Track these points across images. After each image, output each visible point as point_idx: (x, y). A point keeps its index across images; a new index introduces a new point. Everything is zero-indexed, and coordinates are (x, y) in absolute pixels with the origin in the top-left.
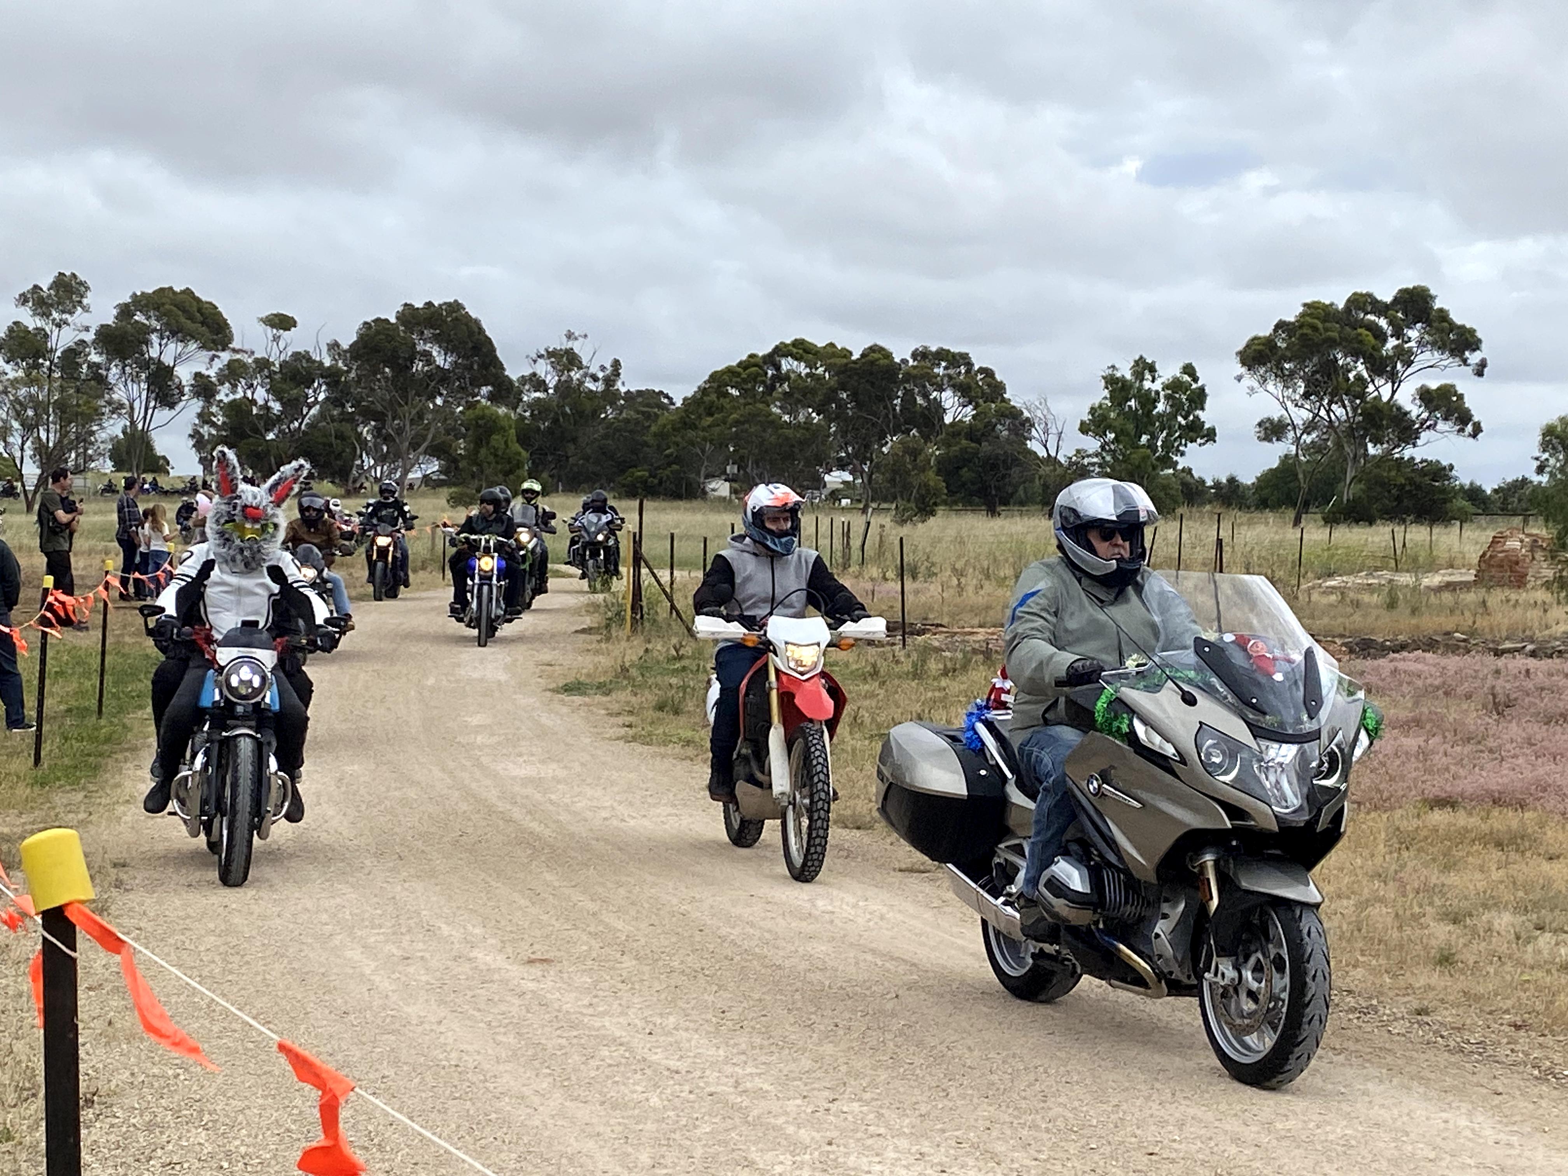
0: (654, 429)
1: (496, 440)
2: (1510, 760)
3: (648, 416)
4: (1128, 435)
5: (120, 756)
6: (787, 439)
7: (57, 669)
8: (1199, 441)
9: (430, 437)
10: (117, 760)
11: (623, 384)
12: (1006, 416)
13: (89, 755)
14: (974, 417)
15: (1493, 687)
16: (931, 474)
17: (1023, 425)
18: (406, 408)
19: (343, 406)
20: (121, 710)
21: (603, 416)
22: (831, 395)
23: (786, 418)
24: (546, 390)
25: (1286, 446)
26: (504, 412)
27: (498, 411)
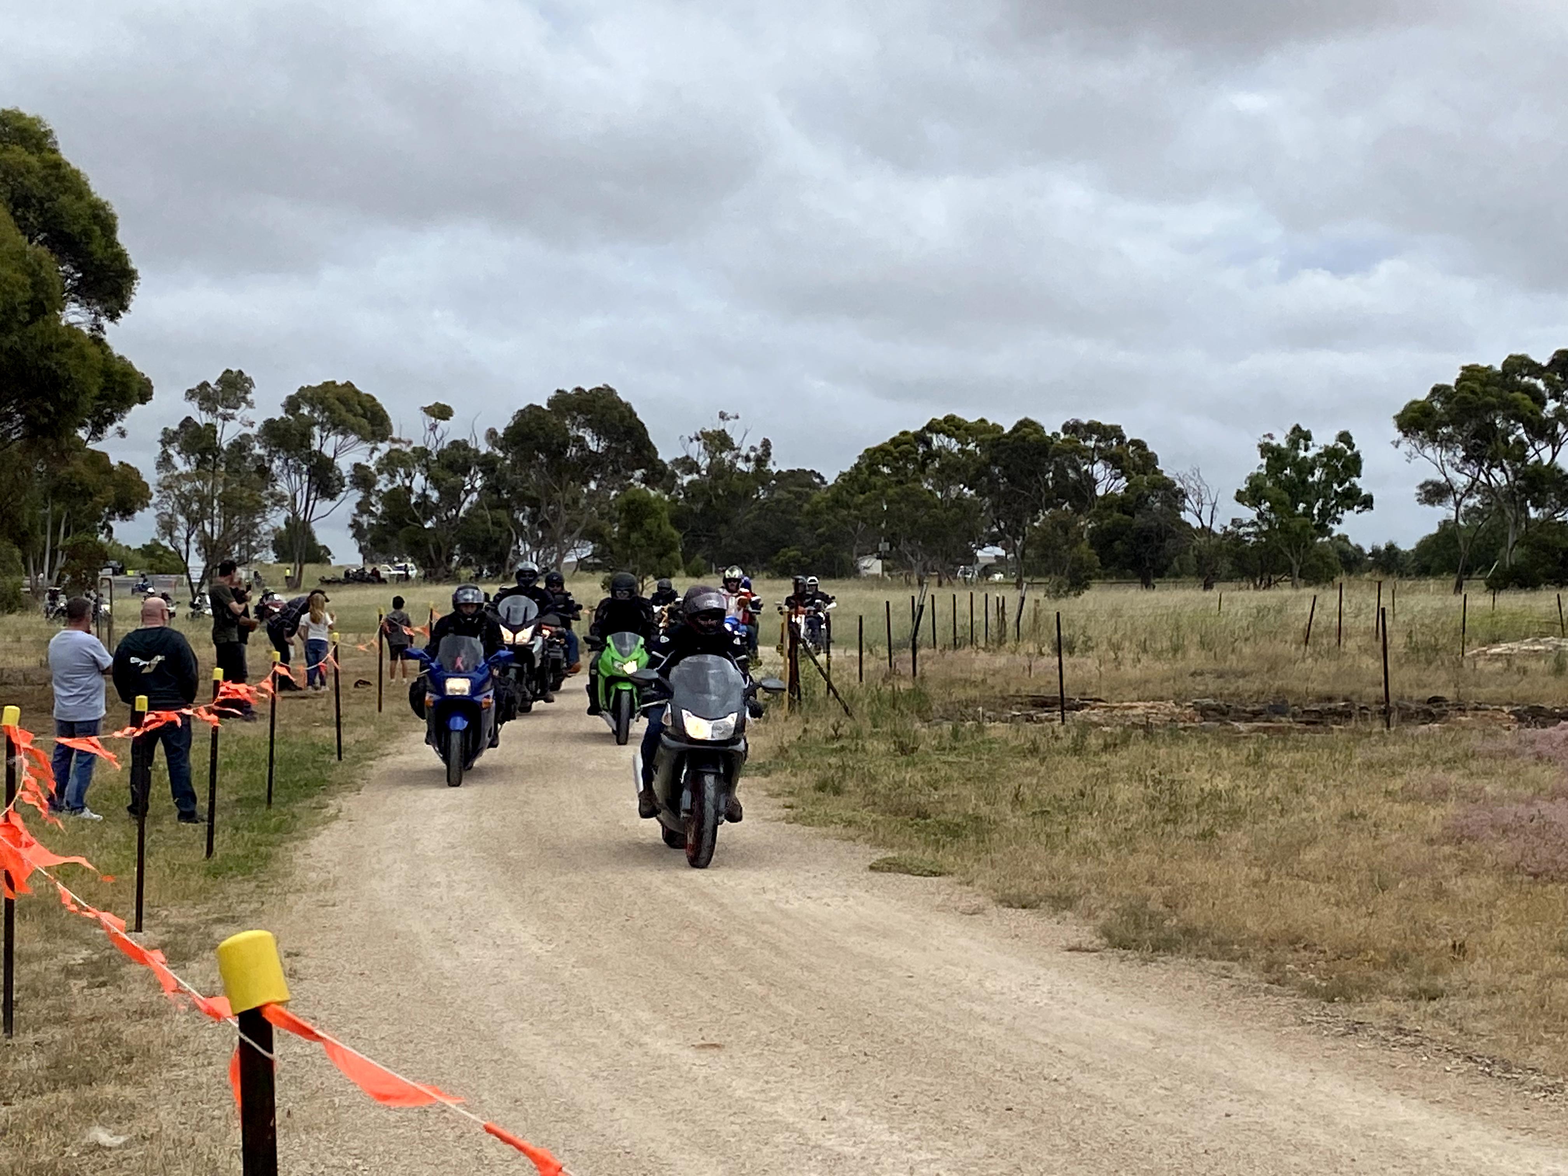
1: (650, 523)
3: (799, 496)
4: (1284, 503)
5: (290, 846)
6: (938, 516)
7: (227, 760)
8: (1356, 508)
9: (584, 522)
10: (286, 849)
11: (774, 464)
12: (1159, 489)
13: (260, 845)
14: (1126, 489)
16: (1084, 546)
17: (1176, 497)
18: (560, 493)
19: (499, 492)
20: (291, 799)
21: (755, 496)
22: (983, 470)
23: (938, 494)
24: (698, 472)
25: (1445, 511)
26: (658, 496)
27: (652, 493)
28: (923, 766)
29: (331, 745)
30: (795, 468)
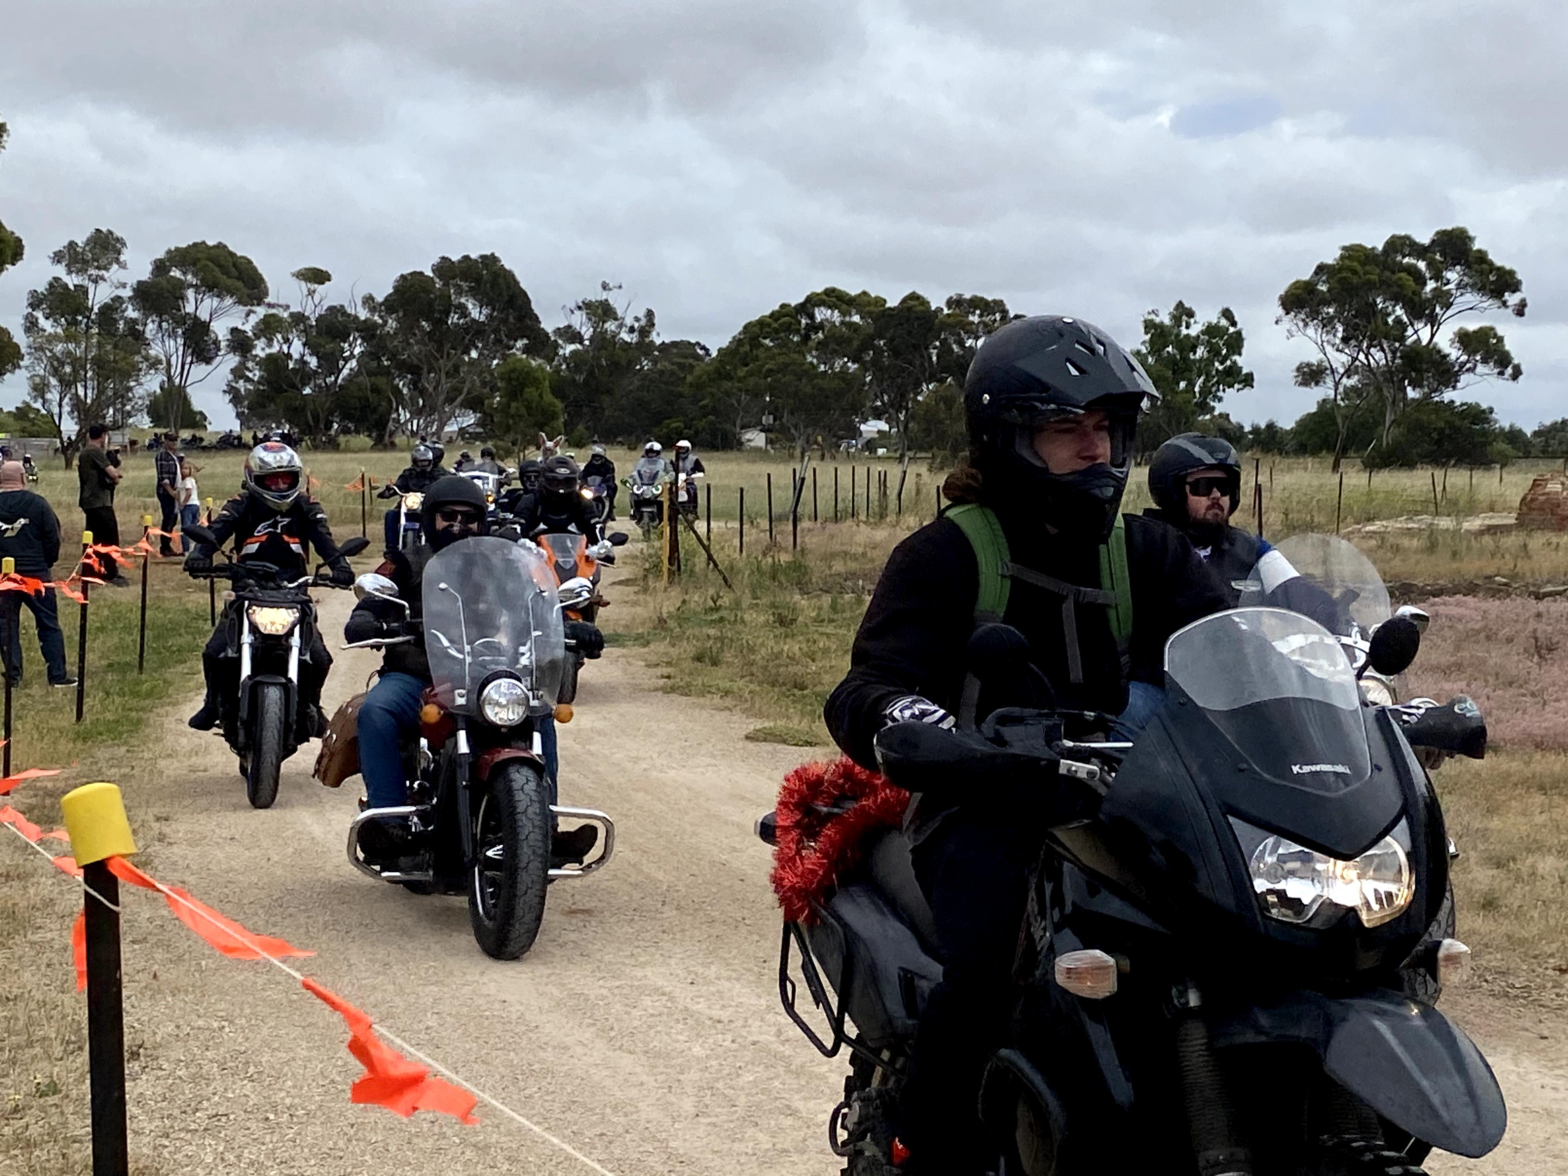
0: (689, 379)
1: (530, 392)
2: (1553, 704)
3: (681, 366)
4: (1165, 381)
5: (161, 711)
6: (821, 389)
7: (98, 625)
8: (1236, 386)
9: (465, 390)
10: (158, 715)
11: (658, 334)
13: (131, 710)
15: (1535, 631)
18: (441, 361)
19: (379, 359)
20: (163, 665)
21: (638, 367)
22: (867, 344)
23: (822, 368)
24: (581, 342)
25: (1325, 391)
26: (540, 365)
27: (533, 363)
28: (801, 638)
29: (204, 611)
30: (678, 340)
